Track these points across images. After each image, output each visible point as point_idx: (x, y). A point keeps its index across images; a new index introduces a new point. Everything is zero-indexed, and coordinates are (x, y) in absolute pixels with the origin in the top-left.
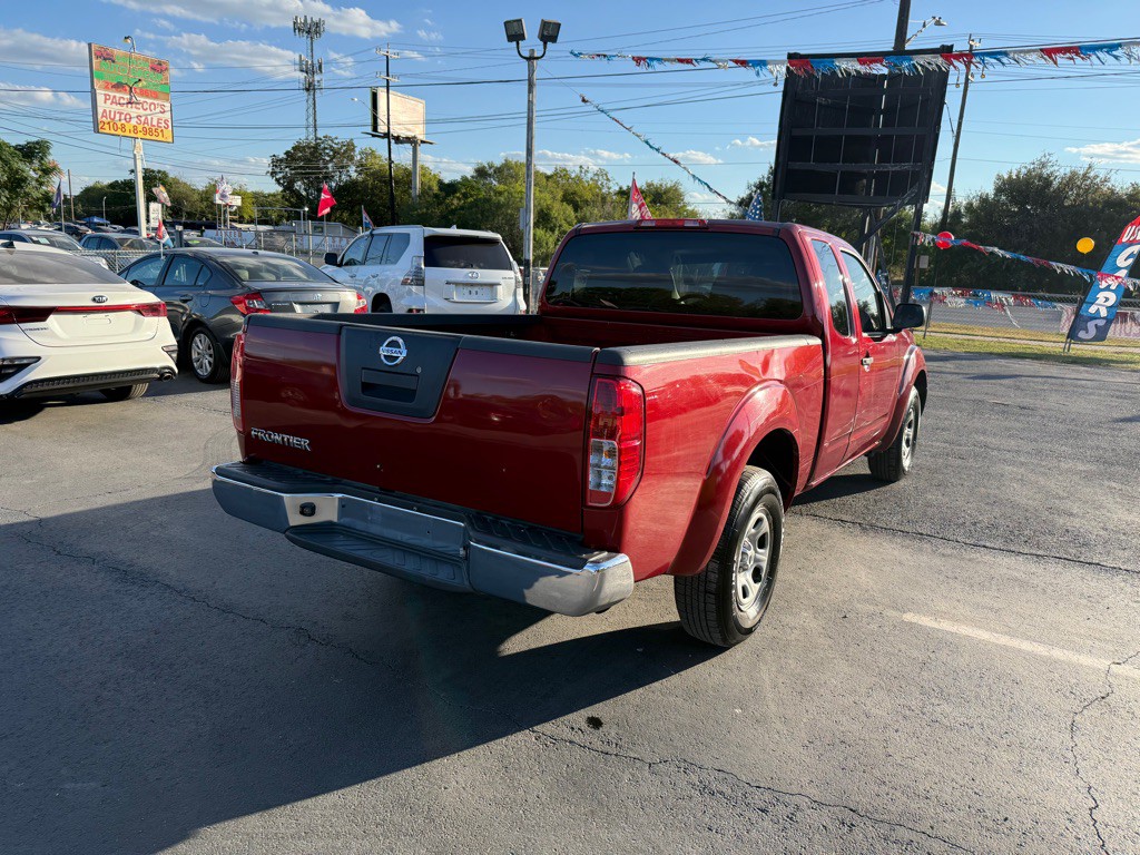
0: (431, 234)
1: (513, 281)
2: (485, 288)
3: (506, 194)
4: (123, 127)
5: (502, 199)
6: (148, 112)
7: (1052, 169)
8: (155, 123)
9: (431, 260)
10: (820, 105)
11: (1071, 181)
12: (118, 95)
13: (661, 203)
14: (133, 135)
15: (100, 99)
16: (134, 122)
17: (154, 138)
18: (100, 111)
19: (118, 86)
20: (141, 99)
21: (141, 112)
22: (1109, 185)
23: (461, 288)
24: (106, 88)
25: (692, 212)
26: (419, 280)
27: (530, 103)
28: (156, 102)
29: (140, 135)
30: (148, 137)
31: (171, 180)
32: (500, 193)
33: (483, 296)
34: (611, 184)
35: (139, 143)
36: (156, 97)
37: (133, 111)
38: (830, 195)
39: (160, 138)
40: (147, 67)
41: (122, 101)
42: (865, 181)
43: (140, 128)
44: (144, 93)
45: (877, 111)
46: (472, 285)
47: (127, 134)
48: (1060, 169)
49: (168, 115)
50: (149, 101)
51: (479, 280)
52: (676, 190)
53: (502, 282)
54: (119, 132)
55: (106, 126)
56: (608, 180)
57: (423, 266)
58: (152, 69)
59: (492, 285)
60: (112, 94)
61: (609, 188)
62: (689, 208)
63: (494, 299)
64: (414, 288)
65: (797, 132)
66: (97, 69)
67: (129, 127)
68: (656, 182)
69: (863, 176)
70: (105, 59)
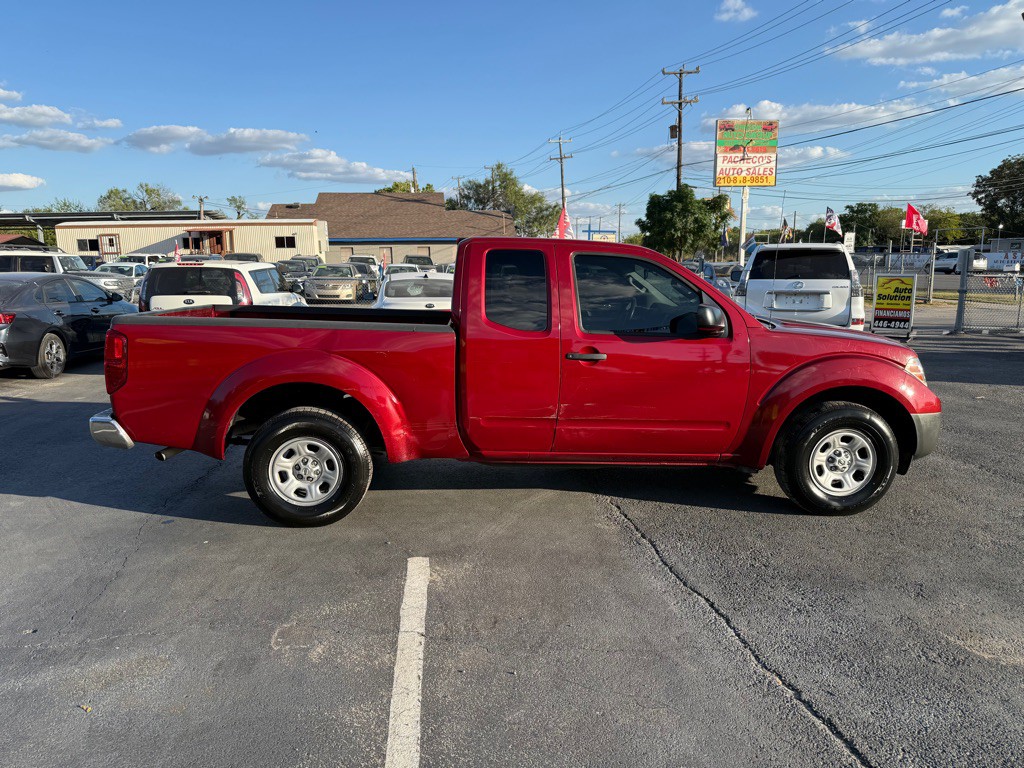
4: (735, 179)
6: (757, 164)
8: (761, 172)
12: (733, 155)
14: (742, 184)
15: (720, 160)
16: (744, 174)
17: (760, 184)
18: (718, 170)
19: (735, 149)
20: (751, 155)
21: (751, 165)
24: (725, 151)
28: (764, 155)
29: (748, 183)
30: (754, 184)
31: (883, 212)
33: (808, 304)
35: (747, 190)
36: (765, 151)
37: (744, 166)
39: (765, 183)
40: (760, 129)
41: (737, 159)
43: (748, 178)
44: (756, 150)
47: (737, 184)
49: (773, 164)
50: (758, 155)
54: (732, 184)
55: (722, 181)
58: (765, 129)
59: (819, 294)
60: (729, 156)
66: (720, 139)
67: (740, 178)
70: (727, 130)
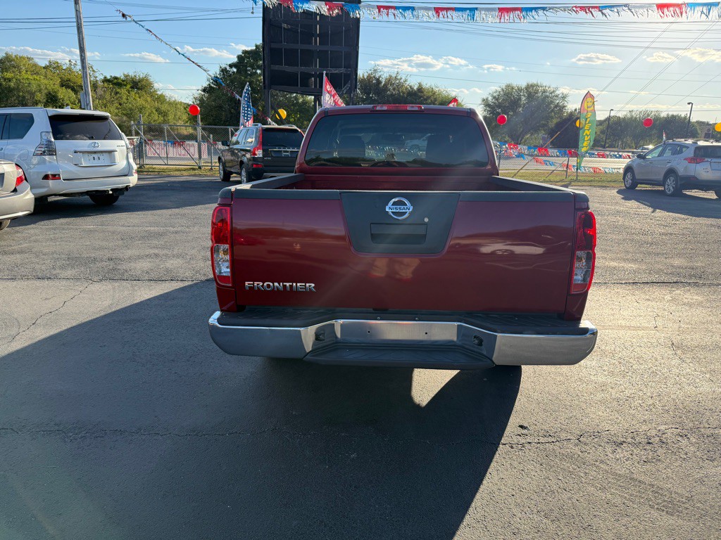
0: (54, 113)
1: (125, 147)
2: (104, 154)
3: (14, 80)
5: (12, 84)
7: (380, 74)
9: (58, 134)
10: (284, 28)
11: (389, 81)
13: (138, 89)
22: (408, 83)
23: (86, 155)
25: (162, 95)
26: (51, 151)
27: (77, 11)
32: (10, 80)
33: (104, 160)
34: (97, 74)
38: (296, 87)
42: (313, 79)
45: (313, 35)
46: (95, 152)
48: (384, 75)
51: (100, 149)
52: (147, 80)
53: (117, 149)
56: (94, 71)
57: (53, 140)
59: (111, 152)
61: (96, 77)
62: (159, 93)
63: (113, 163)
64: (47, 158)
65: (274, 46)
68: (132, 74)
69: (313, 76)
